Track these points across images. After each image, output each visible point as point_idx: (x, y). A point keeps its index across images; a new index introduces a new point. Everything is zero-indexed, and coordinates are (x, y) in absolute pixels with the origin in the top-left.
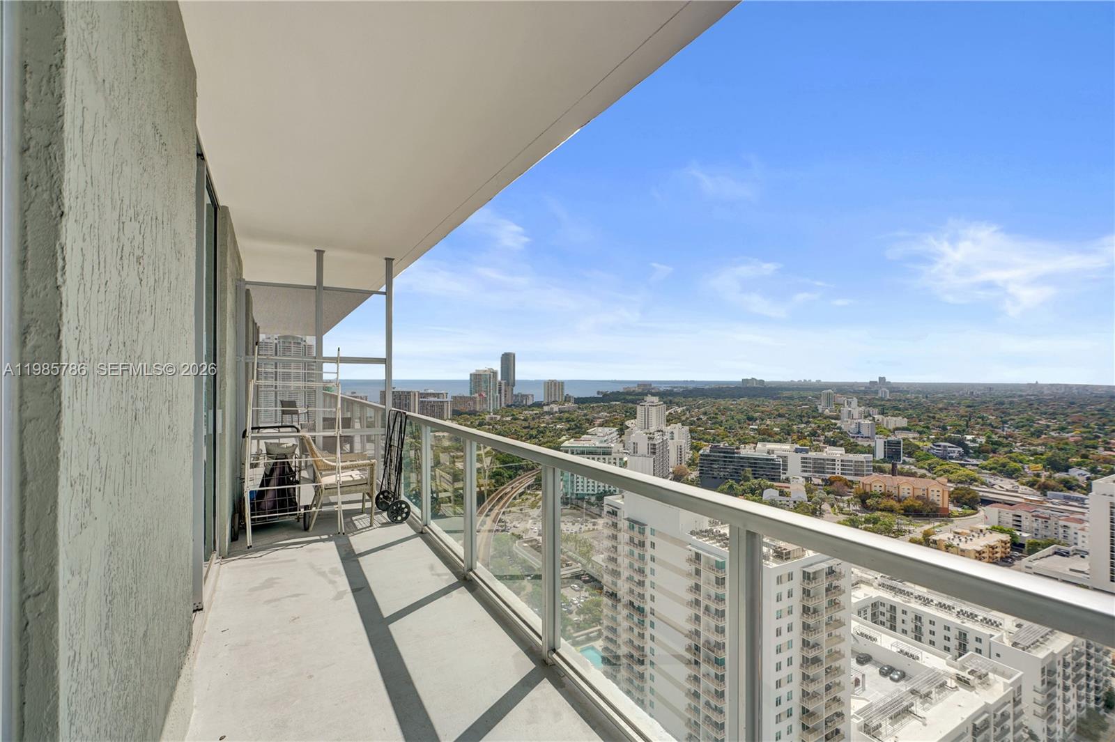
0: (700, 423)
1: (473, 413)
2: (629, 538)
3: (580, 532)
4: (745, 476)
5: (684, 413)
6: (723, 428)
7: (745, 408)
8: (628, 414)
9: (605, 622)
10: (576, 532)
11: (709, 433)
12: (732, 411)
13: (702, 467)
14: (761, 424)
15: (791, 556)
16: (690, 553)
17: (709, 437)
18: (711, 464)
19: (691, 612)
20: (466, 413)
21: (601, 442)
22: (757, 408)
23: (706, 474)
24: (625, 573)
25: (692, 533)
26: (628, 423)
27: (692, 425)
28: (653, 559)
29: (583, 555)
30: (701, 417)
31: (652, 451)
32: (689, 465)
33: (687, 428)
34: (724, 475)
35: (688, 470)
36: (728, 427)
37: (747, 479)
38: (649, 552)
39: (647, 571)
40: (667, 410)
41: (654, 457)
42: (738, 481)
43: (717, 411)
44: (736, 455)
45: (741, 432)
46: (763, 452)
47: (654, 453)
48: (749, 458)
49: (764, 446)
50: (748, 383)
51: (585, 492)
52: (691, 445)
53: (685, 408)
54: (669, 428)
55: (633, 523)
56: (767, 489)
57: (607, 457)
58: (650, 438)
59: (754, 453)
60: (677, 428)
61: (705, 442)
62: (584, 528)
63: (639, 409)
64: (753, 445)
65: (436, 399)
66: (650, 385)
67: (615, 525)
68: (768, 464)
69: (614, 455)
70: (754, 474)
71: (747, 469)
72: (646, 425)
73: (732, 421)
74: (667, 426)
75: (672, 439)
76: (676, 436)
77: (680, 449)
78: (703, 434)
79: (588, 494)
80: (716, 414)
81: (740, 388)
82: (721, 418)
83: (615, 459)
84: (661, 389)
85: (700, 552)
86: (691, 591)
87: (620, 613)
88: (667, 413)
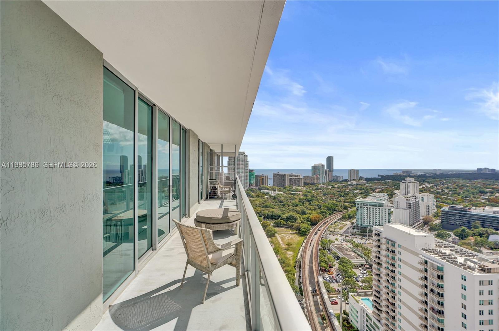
0: (443, 193)
1: (313, 184)
2: (386, 247)
3: (365, 244)
4: (475, 226)
5: (432, 187)
6: (460, 197)
7: (479, 186)
8: (396, 187)
9: (374, 288)
10: (363, 244)
11: (450, 200)
12: (468, 187)
13: (443, 217)
14: (491, 196)
15: (492, 271)
16: (422, 259)
17: (449, 201)
18: (449, 216)
19: (423, 291)
20: (310, 184)
21: (378, 200)
22: (488, 186)
23: (446, 222)
24: (384, 265)
25: (423, 249)
26: (395, 191)
27: (438, 194)
28: (400, 260)
29: (366, 255)
30: (445, 190)
31: (409, 206)
32: (435, 216)
33: (433, 195)
34: (459, 224)
35: (434, 219)
36: (464, 196)
37: (477, 227)
38: (397, 256)
39: (397, 265)
40: (420, 185)
41: (410, 210)
42: (469, 228)
43: (456, 187)
44: (468, 213)
45: (474, 200)
46: (490, 212)
47: (410, 208)
48: (478, 215)
49: (492, 209)
50: (482, 171)
51: (369, 224)
52: (437, 205)
53: (433, 184)
54: (421, 195)
55: (388, 240)
56: (492, 234)
57: (381, 208)
58: (407, 200)
59: (483, 213)
60: (426, 195)
61: (447, 204)
62: (367, 242)
63: (401, 184)
64: (482, 208)
65: (296, 177)
66: (411, 171)
67: (379, 241)
68: (494, 220)
69: (385, 207)
70: (483, 225)
71: (477, 221)
72: (406, 193)
73: (467, 193)
74: (420, 194)
75: (423, 201)
76: (425, 199)
77: (428, 207)
78: (445, 199)
79: (370, 226)
80: (456, 189)
81: (475, 174)
82: (459, 191)
83: (385, 209)
84: (418, 174)
85: (427, 259)
86: (422, 279)
87: (382, 285)
88: (421, 187)
